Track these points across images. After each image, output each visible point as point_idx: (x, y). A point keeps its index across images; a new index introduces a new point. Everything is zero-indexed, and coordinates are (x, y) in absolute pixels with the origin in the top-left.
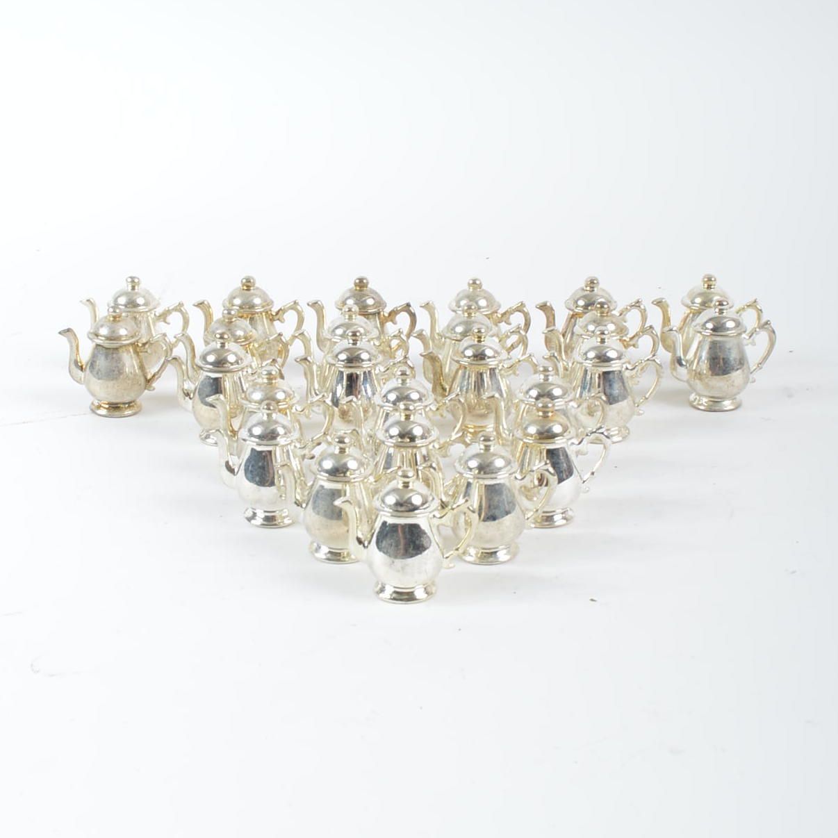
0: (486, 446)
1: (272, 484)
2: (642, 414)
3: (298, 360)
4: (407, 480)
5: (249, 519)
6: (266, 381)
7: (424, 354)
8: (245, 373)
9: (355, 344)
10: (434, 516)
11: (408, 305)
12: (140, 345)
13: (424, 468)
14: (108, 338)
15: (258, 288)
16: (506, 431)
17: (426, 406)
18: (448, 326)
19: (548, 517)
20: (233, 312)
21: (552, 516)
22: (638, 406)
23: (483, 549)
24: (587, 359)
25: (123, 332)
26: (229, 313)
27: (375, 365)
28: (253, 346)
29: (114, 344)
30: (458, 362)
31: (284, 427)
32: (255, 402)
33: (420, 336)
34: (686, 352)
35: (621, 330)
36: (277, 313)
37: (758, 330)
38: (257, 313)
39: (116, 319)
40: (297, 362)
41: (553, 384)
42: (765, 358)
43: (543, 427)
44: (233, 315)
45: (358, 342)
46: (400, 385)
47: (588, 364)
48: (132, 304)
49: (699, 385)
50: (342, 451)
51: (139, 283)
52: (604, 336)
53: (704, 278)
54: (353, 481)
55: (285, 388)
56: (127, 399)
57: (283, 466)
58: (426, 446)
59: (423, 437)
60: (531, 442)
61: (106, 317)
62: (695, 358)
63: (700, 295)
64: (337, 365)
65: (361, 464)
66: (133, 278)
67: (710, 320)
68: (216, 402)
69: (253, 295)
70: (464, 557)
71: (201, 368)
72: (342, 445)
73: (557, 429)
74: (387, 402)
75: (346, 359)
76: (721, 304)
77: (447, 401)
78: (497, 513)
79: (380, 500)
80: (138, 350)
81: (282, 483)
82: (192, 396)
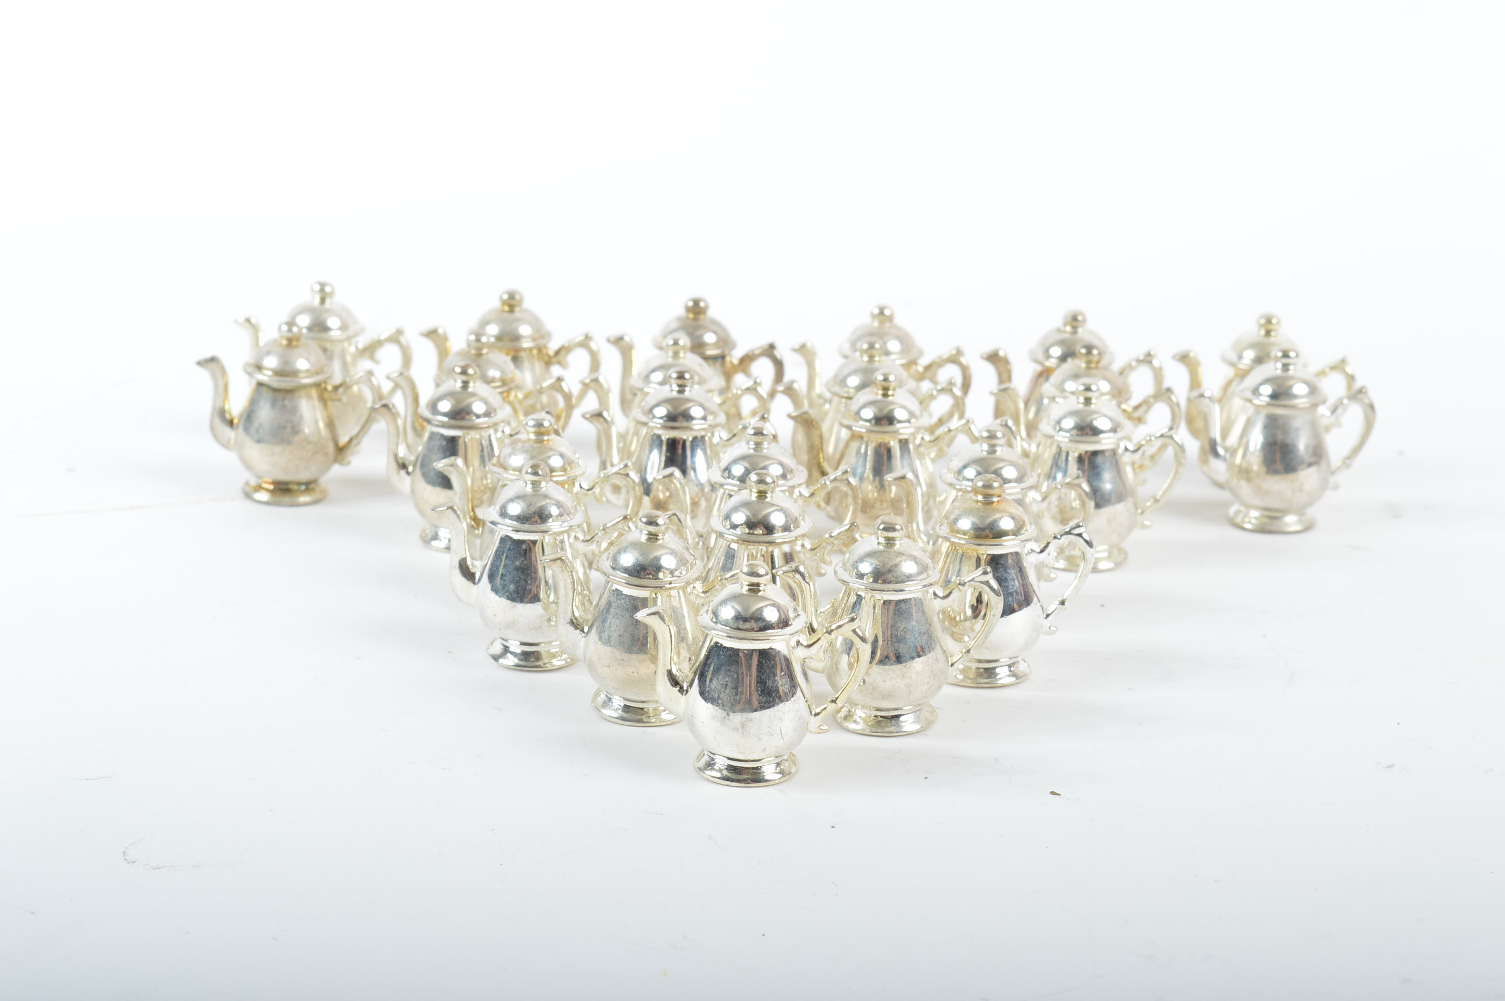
0: (888, 539)
1: (536, 599)
2: (1148, 527)
3: (588, 416)
4: (755, 580)
5: (496, 658)
6: (532, 437)
7: (794, 414)
8: (499, 434)
9: (681, 391)
10: (798, 643)
11: (772, 347)
12: (330, 388)
13: (785, 572)
14: (278, 373)
15: (526, 311)
16: (923, 536)
17: (793, 487)
18: (836, 376)
19: (986, 669)
20: (484, 339)
21: (994, 668)
22: (1142, 513)
23: (878, 710)
24: (1061, 430)
25: (302, 364)
26: (478, 340)
27: (712, 427)
28: (516, 396)
29: (286, 383)
30: (849, 428)
31: (559, 505)
32: (514, 470)
33: (790, 391)
34: (1225, 434)
35: (1120, 393)
36: (557, 353)
37: (1345, 401)
38: (525, 349)
39: (292, 342)
40: (586, 419)
41: (1004, 460)
42: (1357, 450)
43: (983, 518)
44: (484, 344)
45: (687, 389)
46: (752, 451)
47: (1063, 438)
48: (319, 327)
49: (1245, 489)
50: (653, 537)
51: (331, 294)
52: (1089, 394)
53: (1261, 317)
54: (668, 586)
55: (563, 450)
56: (304, 476)
57: (555, 560)
58: (789, 542)
59: (786, 528)
60: (963, 542)
61: (275, 341)
62: (1239, 446)
63: (1252, 346)
64: (650, 424)
65: (682, 562)
66: (323, 286)
67: (1268, 381)
68: (451, 469)
69: (518, 320)
70: (845, 724)
71: (428, 421)
72: (652, 529)
73: (1006, 524)
74: (729, 477)
75: (666, 416)
76: (1286, 355)
77: (828, 482)
78: (903, 649)
79: (710, 612)
80: (326, 395)
81: (552, 598)
82: (410, 469)
